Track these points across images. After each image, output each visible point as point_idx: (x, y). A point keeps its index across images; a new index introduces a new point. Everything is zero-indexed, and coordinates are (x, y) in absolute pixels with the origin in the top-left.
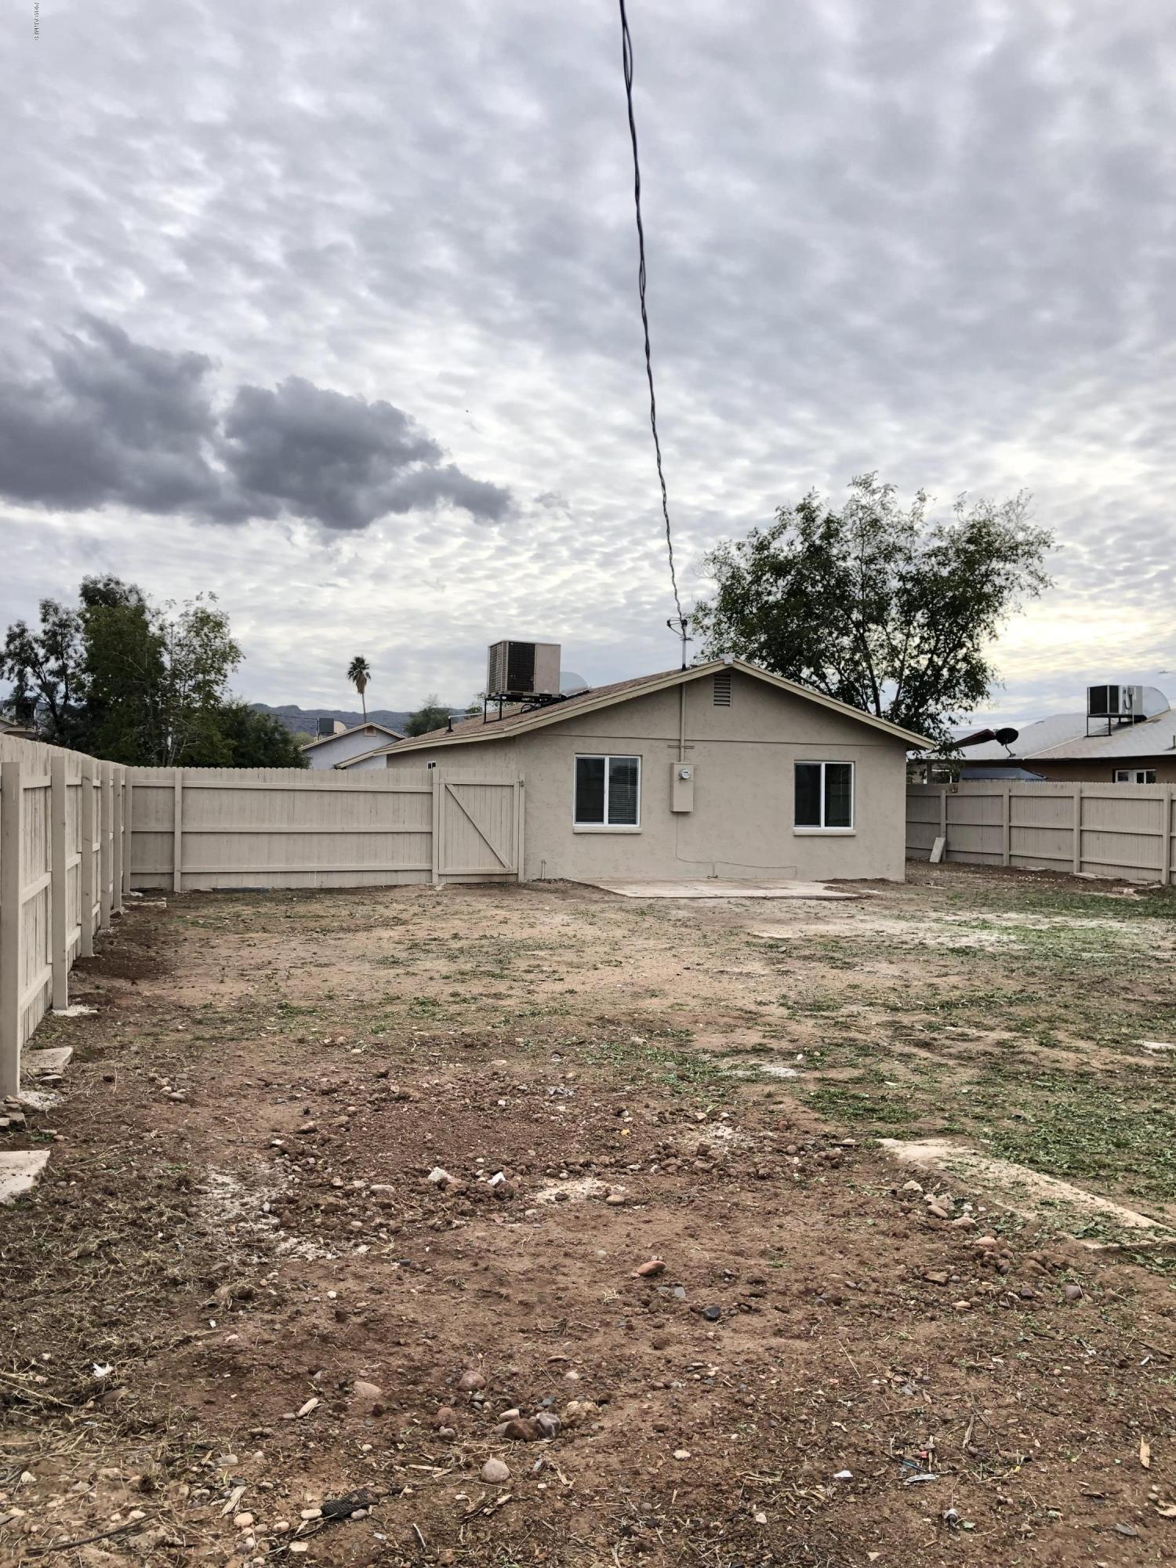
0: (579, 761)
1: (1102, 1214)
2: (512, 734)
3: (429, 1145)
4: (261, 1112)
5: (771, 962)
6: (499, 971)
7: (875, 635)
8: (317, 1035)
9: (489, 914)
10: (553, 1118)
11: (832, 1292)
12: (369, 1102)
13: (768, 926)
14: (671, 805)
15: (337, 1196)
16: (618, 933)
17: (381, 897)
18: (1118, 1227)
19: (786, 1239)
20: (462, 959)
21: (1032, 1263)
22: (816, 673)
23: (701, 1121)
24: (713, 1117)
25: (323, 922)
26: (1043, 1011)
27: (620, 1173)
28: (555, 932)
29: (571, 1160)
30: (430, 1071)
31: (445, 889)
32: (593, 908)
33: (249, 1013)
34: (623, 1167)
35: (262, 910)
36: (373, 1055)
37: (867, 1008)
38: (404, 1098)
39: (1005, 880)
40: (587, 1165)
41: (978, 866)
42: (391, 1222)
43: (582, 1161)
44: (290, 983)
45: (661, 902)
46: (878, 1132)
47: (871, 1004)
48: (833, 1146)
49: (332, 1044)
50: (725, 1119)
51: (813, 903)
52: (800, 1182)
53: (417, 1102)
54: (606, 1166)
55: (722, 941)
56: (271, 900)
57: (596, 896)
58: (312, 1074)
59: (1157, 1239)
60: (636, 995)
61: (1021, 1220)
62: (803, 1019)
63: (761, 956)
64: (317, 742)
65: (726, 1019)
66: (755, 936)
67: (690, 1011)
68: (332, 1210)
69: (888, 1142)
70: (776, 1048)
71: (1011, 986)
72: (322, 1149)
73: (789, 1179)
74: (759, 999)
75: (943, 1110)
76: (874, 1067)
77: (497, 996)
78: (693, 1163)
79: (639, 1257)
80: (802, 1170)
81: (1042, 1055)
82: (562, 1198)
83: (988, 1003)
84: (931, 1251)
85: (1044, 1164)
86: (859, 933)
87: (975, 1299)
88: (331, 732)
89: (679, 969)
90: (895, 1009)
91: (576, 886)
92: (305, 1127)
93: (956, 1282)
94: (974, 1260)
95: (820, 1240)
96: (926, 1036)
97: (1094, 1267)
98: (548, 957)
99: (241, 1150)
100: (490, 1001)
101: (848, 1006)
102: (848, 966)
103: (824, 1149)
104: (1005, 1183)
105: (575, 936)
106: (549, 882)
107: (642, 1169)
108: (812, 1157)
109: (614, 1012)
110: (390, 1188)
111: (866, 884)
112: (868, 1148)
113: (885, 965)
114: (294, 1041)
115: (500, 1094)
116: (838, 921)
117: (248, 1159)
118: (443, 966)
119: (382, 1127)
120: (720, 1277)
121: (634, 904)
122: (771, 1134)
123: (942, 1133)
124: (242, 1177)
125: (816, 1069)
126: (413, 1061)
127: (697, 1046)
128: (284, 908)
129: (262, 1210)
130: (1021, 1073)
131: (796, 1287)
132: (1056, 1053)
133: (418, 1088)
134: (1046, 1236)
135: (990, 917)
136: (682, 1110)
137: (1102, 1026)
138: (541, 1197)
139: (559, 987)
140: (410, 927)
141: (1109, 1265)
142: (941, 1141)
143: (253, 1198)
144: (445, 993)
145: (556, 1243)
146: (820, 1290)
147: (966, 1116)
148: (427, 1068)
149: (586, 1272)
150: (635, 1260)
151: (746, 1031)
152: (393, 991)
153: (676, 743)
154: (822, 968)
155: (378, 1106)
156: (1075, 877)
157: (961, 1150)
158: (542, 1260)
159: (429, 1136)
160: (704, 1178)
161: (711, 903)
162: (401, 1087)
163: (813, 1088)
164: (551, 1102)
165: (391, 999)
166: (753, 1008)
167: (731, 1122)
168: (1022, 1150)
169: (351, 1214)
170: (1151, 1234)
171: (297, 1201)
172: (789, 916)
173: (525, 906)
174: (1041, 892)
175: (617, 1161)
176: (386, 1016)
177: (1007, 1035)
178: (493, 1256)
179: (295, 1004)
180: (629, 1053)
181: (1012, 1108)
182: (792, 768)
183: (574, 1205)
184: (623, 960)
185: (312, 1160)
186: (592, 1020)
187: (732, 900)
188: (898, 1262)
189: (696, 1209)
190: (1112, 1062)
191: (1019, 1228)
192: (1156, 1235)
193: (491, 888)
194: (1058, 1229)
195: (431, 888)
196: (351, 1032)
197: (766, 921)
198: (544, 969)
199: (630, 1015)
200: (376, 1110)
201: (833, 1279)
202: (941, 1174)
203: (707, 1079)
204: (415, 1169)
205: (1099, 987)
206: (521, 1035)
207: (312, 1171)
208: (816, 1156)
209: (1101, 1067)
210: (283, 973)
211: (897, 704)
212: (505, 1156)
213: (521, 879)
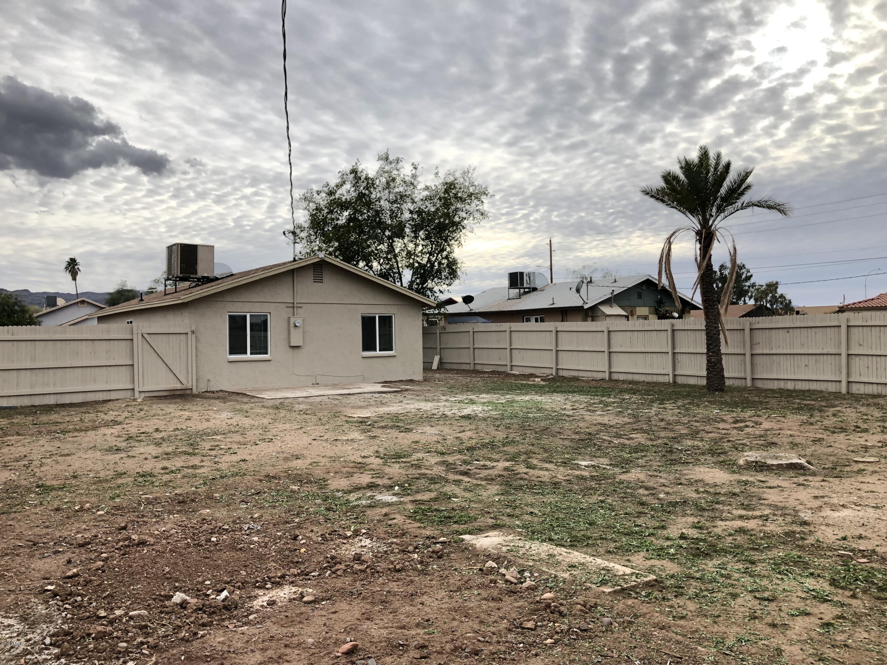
0: (230, 317)
1: (603, 569)
2: (186, 301)
3: (168, 576)
4: (32, 566)
5: (364, 431)
6: (191, 451)
7: (398, 244)
8: (69, 504)
9: (177, 415)
10: (252, 546)
11: (471, 647)
12: (117, 549)
13: (355, 411)
14: (289, 342)
15: (103, 625)
16: (266, 421)
17: (100, 408)
18: (615, 576)
19: (429, 612)
20: (165, 445)
21: (579, 606)
22: (367, 265)
23: (350, 537)
24: (356, 533)
25: (62, 426)
26: (522, 448)
27: (306, 579)
28: (224, 423)
29: (271, 575)
30: (157, 522)
31: (144, 400)
32: (245, 407)
33: (14, 493)
34: (307, 575)
35: (15, 421)
36: (113, 515)
37: (427, 454)
38: (142, 543)
39: (474, 377)
40: (283, 577)
41: (458, 370)
42: (150, 639)
43: (279, 575)
44: (42, 469)
45: (287, 401)
46: (457, 531)
47: (429, 452)
48: (435, 543)
49: (82, 509)
50: (364, 534)
51: (377, 395)
52: (423, 570)
53: (152, 545)
54: (295, 576)
55: (331, 421)
56: (20, 414)
57: (245, 400)
58: (69, 533)
59: (639, 580)
60: (286, 459)
61: (561, 579)
62: (392, 464)
63: (357, 428)
64: (44, 311)
65: (347, 469)
66: (350, 417)
67: (323, 466)
68: (101, 636)
69: (466, 537)
70: (381, 484)
71: (500, 435)
72: (85, 588)
73: (416, 569)
74: (363, 455)
75: (489, 513)
76: (441, 490)
77: (194, 467)
78: (353, 567)
79: (337, 640)
80: (421, 562)
81: (530, 474)
82: (271, 603)
83: (492, 445)
84: (519, 607)
85: (556, 540)
86: (408, 411)
87: (556, 637)
88: (55, 304)
89: (310, 441)
90: (443, 454)
91: (231, 394)
92: (70, 573)
93: (541, 626)
94: (546, 610)
95: (450, 610)
96: (464, 468)
97: (611, 603)
98: (222, 439)
99: (20, 597)
100: (190, 471)
101: (416, 454)
102: (408, 430)
103: (430, 547)
104: (543, 556)
105: (238, 425)
106: (213, 392)
107: (319, 575)
108: (423, 552)
109: (275, 471)
110: (144, 612)
111: (402, 383)
112: (455, 542)
113: (429, 428)
114: (52, 510)
115: (211, 533)
116: (394, 404)
117: (27, 604)
118: (153, 450)
119: (130, 566)
120: (396, 647)
121: (271, 403)
122: (395, 540)
123: (495, 527)
124: (23, 619)
125: (409, 494)
126: (143, 516)
127: (332, 487)
128: (31, 418)
129: (44, 644)
130: (523, 486)
131: (449, 647)
132: (537, 472)
133: (151, 535)
134: (579, 587)
135: (473, 397)
136: (336, 531)
137: (554, 454)
138: (257, 603)
139: (235, 458)
140: (124, 426)
141: (619, 600)
142: (496, 533)
143: (35, 635)
144: (157, 468)
145: (276, 638)
146: (464, 646)
147: (503, 515)
148: (154, 520)
149: (303, 657)
150: (335, 643)
151: (360, 475)
152: (120, 469)
153: (291, 305)
154: (394, 433)
155: (125, 551)
156: (509, 374)
157: (510, 537)
158: (270, 653)
159: (167, 569)
160: (362, 576)
161: (318, 399)
162: (139, 535)
163: (411, 507)
164: (247, 535)
165: (120, 475)
166: (360, 460)
167: (368, 535)
168: (542, 533)
169: (116, 637)
170: (634, 578)
171: (72, 633)
172: (366, 403)
173: (200, 408)
174: (495, 383)
175: (302, 571)
176: (119, 487)
177: (507, 464)
178: (233, 655)
179: (48, 483)
180: (290, 497)
181: (526, 508)
182: (360, 318)
183: (282, 607)
184: (273, 437)
185: (79, 599)
186: (262, 478)
187: (330, 397)
188: (502, 618)
189: (363, 599)
190: (568, 475)
191: (561, 584)
192: (637, 577)
193: (175, 398)
194: (585, 582)
195: (135, 400)
196: (94, 499)
197: (353, 407)
198: (222, 447)
199: (286, 472)
200: (123, 555)
201: (469, 638)
202: (506, 555)
203: (344, 508)
204: (160, 595)
205: (546, 432)
206: (217, 491)
207: (80, 606)
208: (426, 551)
209: (564, 478)
210: (36, 463)
211: (412, 282)
212: (226, 578)
213: (195, 391)
